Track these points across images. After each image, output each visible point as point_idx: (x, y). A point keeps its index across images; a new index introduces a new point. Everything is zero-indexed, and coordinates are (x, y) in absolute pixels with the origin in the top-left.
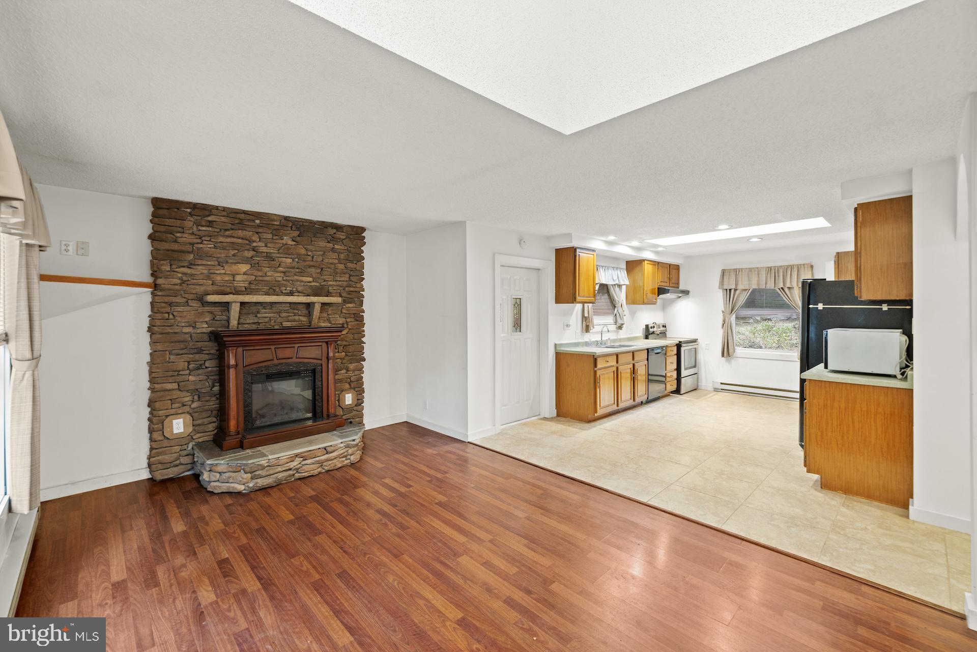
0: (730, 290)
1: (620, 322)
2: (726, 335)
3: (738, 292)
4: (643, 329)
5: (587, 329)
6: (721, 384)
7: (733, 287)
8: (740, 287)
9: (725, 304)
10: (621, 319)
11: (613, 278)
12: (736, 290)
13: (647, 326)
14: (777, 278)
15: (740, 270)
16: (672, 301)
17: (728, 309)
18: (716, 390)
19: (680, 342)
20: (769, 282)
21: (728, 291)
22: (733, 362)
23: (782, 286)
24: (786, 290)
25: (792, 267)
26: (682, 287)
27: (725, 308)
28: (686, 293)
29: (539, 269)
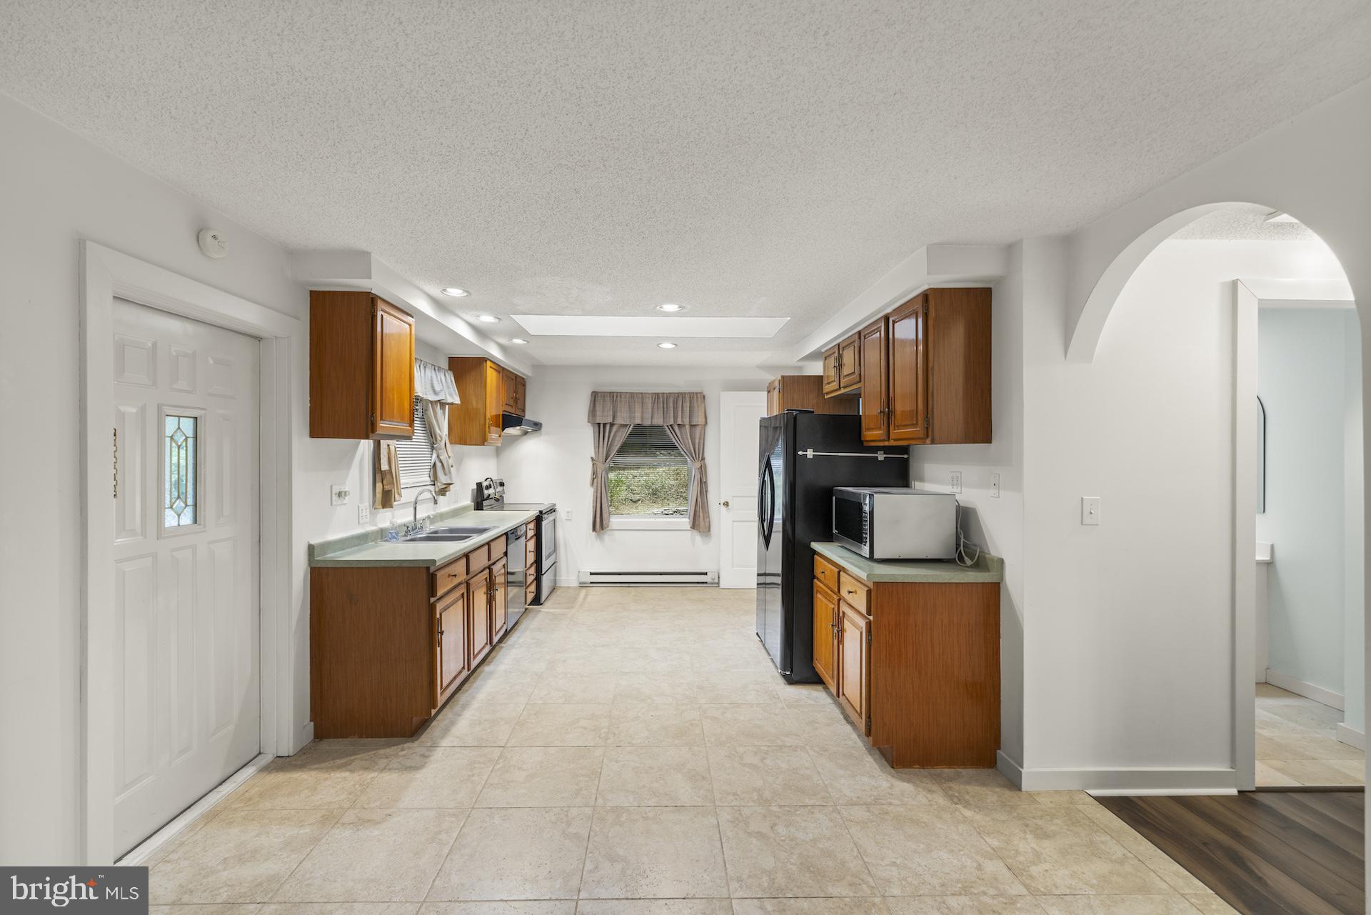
0: (605, 425)
1: (443, 479)
2: (599, 495)
3: (615, 429)
4: (473, 490)
5: (386, 500)
6: (591, 574)
7: (610, 420)
8: (619, 421)
9: (597, 447)
10: (445, 474)
11: (433, 387)
12: (612, 425)
13: (479, 485)
14: (665, 410)
15: (619, 395)
16: (515, 439)
17: (601, 455)
18: (583, 585)
19: (541, 512)
20: (656, 416)
21: (602, 425)
22: (606, 537)
23: (672, 422)
24: (676, 428)
25: (682, 395)
26: (529, 416)
27: (597, 452)
28: (537, 426)
29: (258, 339)
